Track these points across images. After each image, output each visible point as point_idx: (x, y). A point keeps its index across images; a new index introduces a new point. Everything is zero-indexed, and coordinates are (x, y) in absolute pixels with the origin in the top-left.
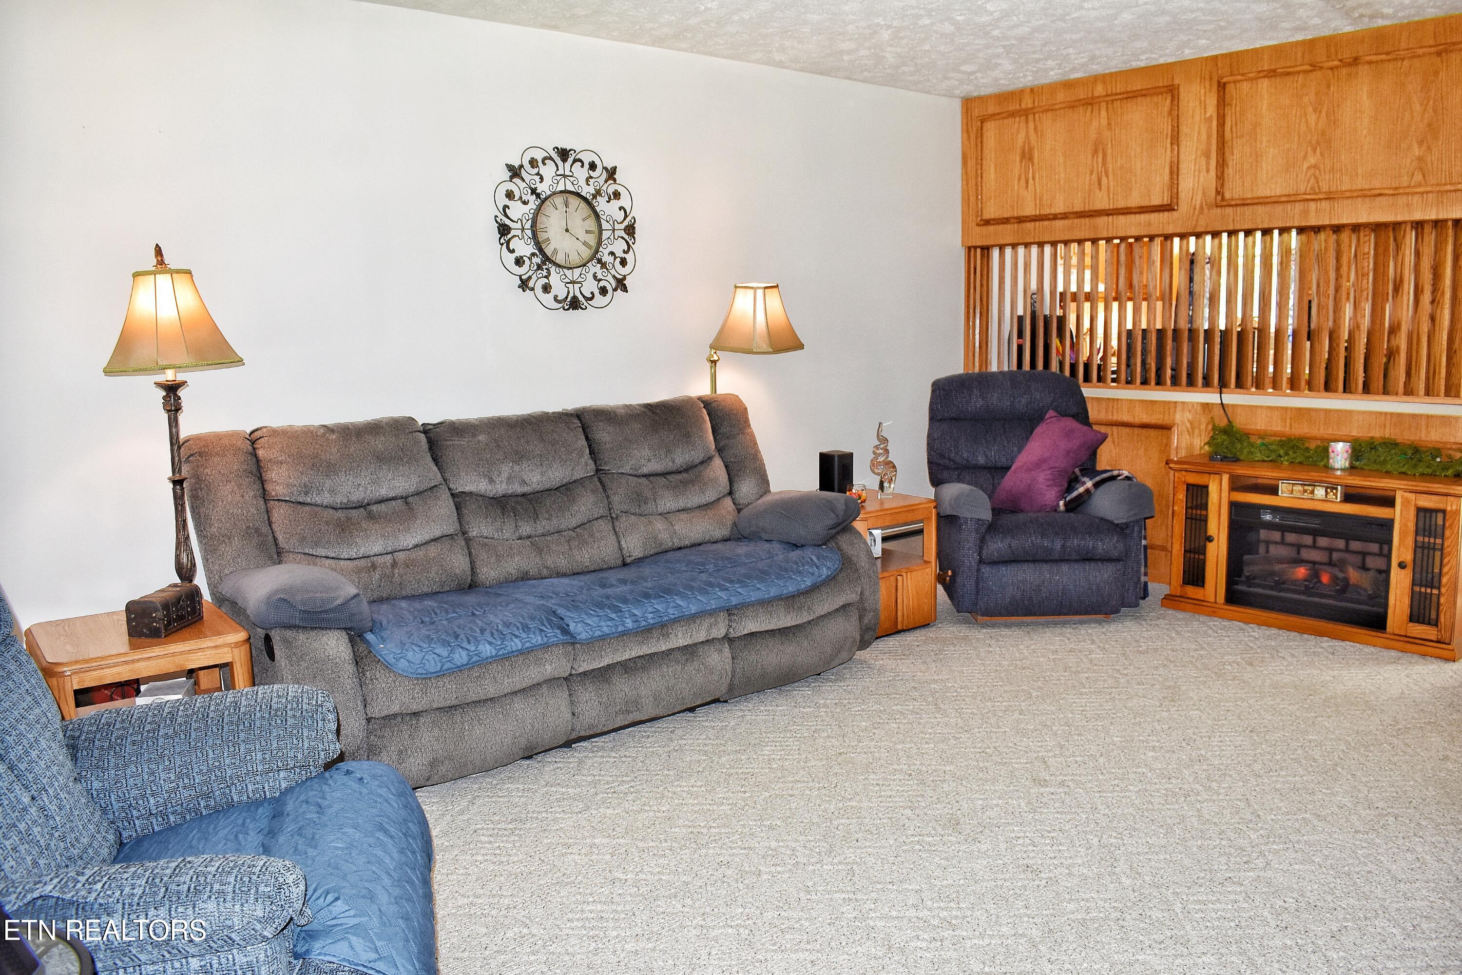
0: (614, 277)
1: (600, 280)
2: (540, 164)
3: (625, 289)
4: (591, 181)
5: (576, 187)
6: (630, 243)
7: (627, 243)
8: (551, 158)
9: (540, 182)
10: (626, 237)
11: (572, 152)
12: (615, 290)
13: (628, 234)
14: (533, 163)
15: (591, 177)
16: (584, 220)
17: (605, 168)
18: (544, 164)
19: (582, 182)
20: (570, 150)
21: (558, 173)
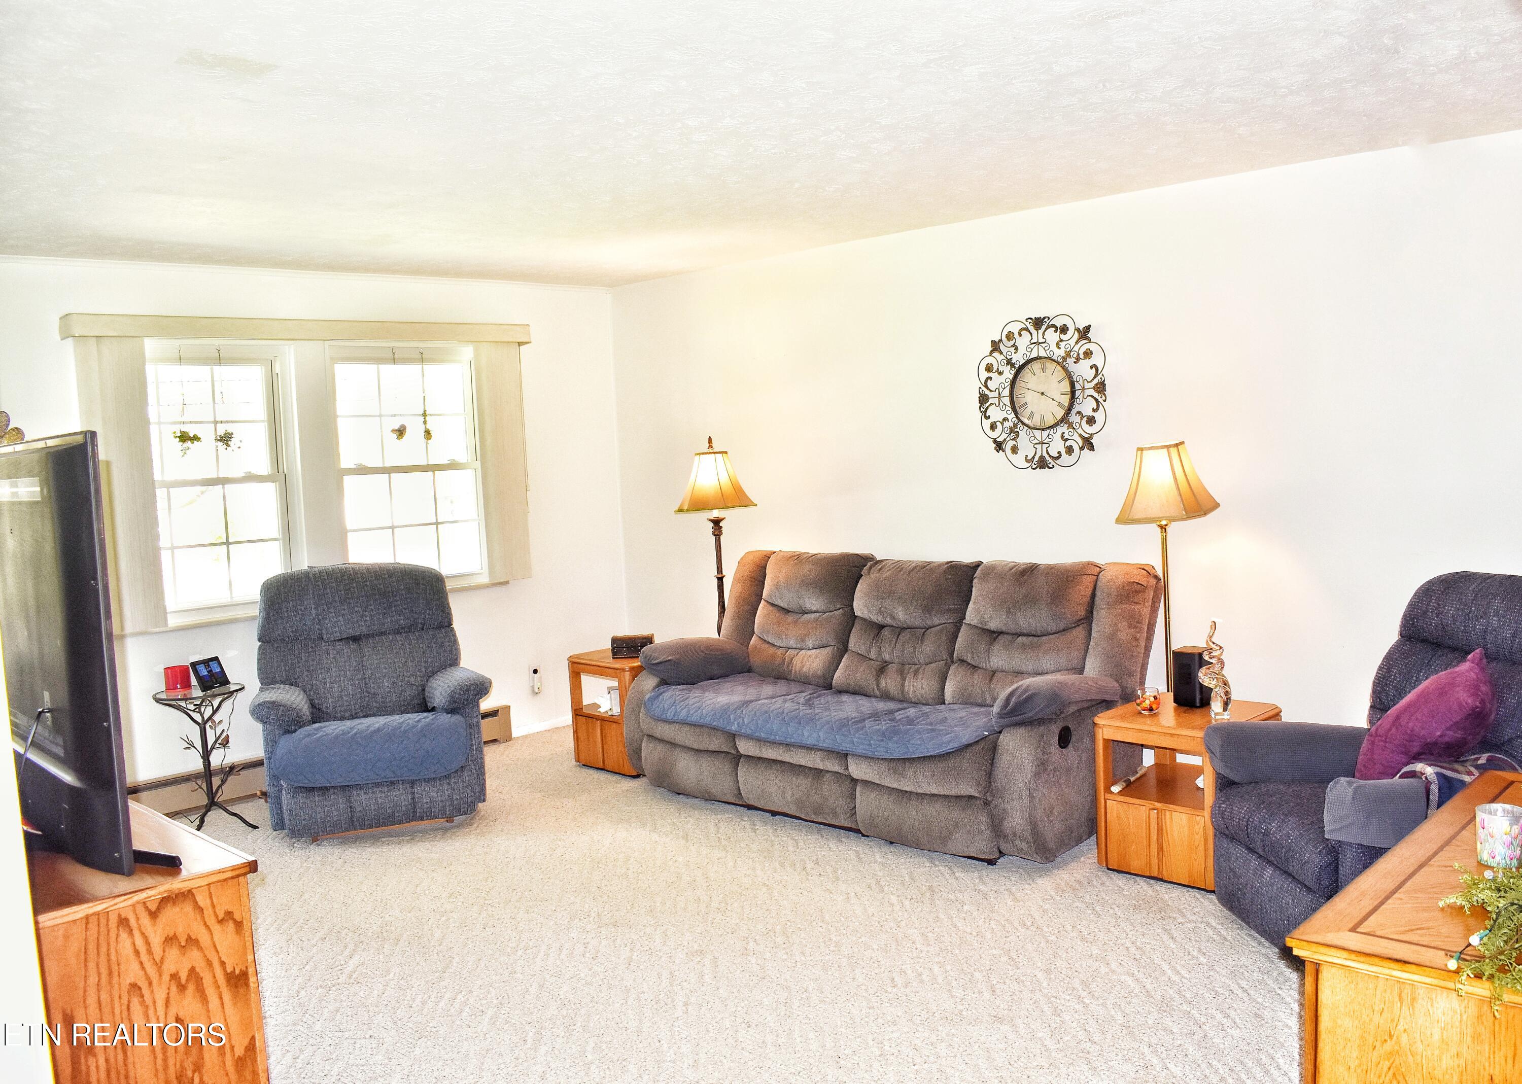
0: (1080, 435)
1: (1066, 440)
2: (1016, 335)
3: (1092, 448)
4: (1062, 344)
5: (1048, 352)
6: (1100, 400)
7: (1097, 401)
8: (1027, 329)
9: (1015, 353)
10: (1096, 395)
11: (1046, 320)
12: (1082, 449)
13: (1099, 392)
14: (1010, 336)
15: (1061, 340)
16: (1059, 382)
17: (1078, 330)
18: (1020, 335)
19: (1053, 347)
20: (1044, 318)
21: (1032, 342)
